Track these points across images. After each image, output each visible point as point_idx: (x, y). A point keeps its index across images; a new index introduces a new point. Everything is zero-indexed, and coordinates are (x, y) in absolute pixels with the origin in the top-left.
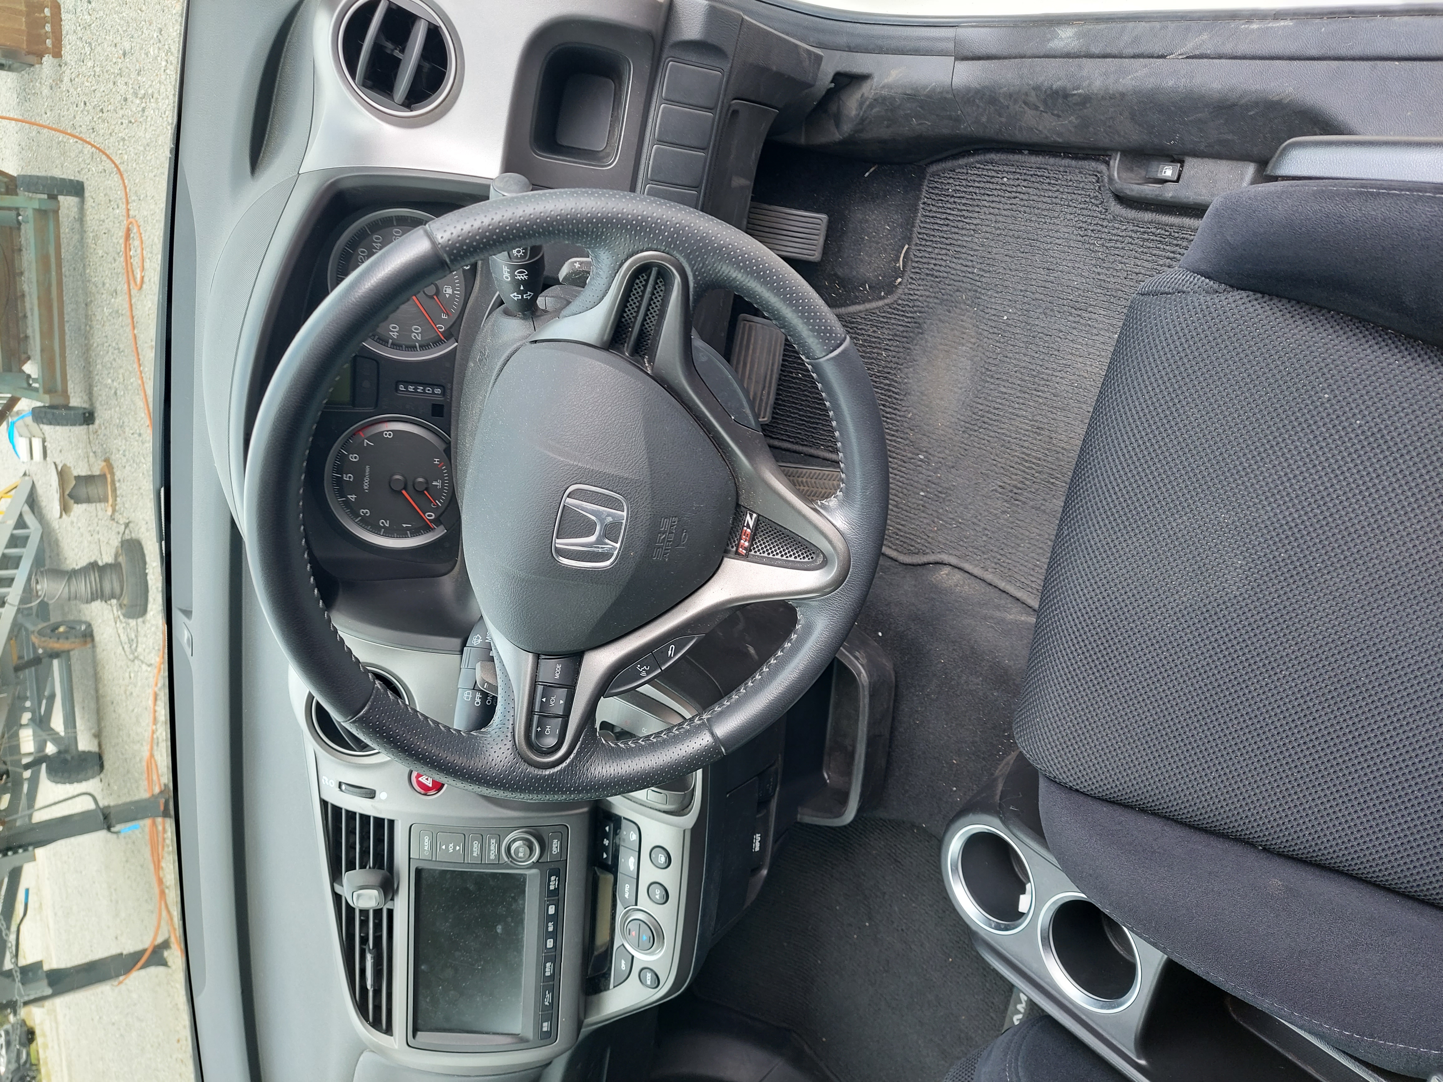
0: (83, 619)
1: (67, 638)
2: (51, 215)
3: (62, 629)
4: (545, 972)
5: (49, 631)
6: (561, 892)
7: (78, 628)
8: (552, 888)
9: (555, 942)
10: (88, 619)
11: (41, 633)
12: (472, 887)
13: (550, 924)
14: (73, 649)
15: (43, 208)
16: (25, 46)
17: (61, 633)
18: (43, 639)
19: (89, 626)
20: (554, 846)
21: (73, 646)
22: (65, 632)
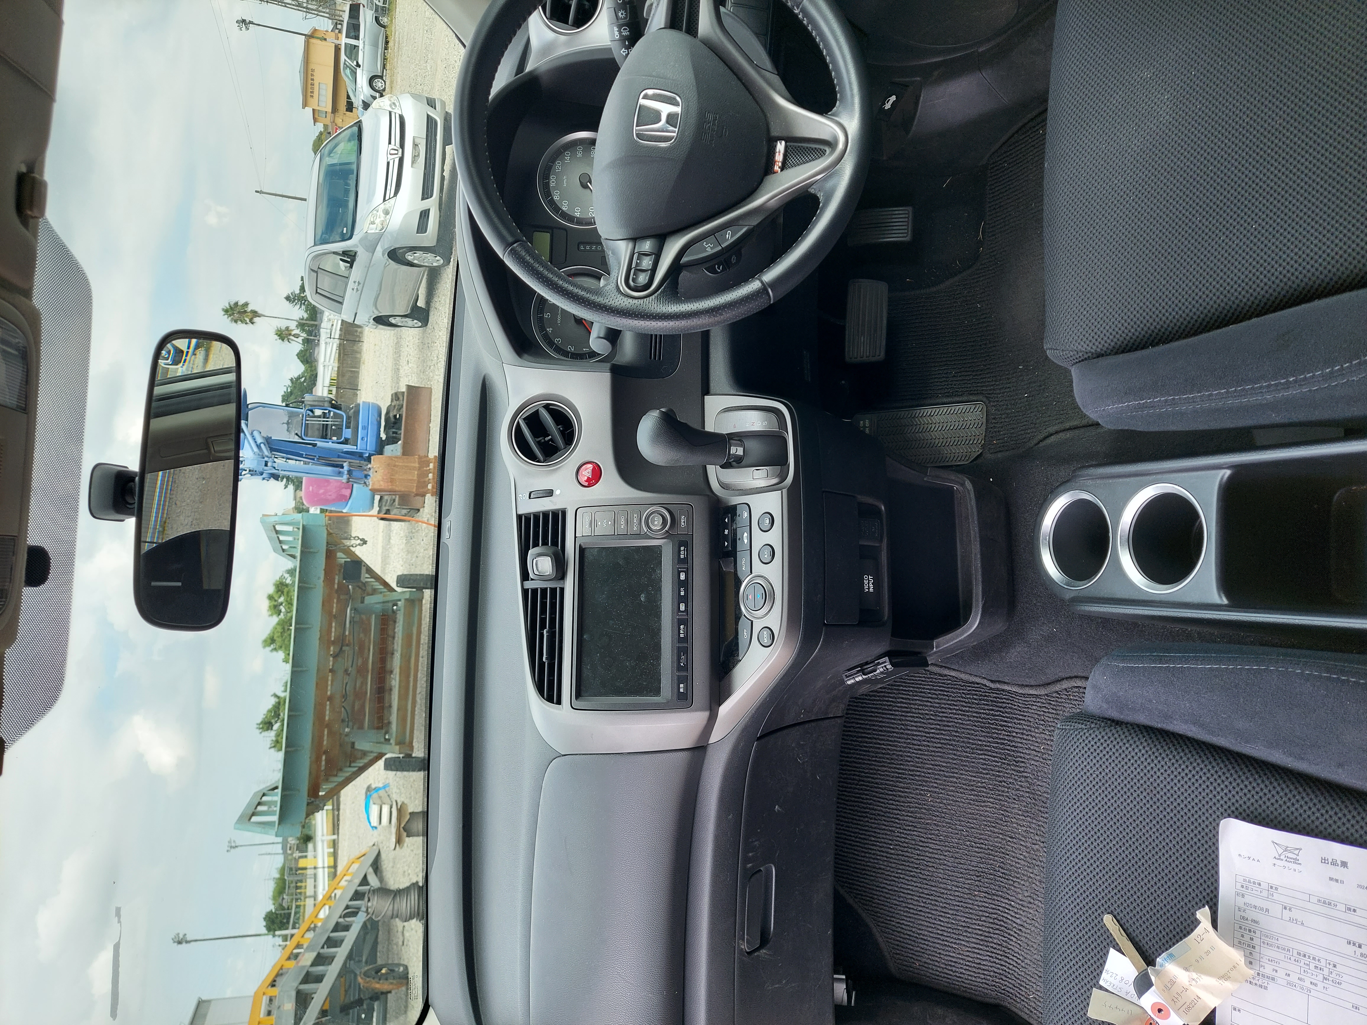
0: (402, 962)
1: (387, 979)
2: (417, 603)
3: (384, 971)
4: (679, 633)
5: (373, 973)
6: (690, 561)
7: (396, 969)
8: (682, 556)
9: (686, 606)
10: (405, 963)
11: (366, 974)
12: (621, 562)
13: (682, 589)
14: (390, 992)
15: (412, 598)
16: (414, 490)
17: (383, 974)
18: (368, 979)
19: (406, 968)
20: (682, 521)
21: (391, 987)
22: (386, 974)
